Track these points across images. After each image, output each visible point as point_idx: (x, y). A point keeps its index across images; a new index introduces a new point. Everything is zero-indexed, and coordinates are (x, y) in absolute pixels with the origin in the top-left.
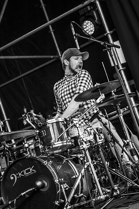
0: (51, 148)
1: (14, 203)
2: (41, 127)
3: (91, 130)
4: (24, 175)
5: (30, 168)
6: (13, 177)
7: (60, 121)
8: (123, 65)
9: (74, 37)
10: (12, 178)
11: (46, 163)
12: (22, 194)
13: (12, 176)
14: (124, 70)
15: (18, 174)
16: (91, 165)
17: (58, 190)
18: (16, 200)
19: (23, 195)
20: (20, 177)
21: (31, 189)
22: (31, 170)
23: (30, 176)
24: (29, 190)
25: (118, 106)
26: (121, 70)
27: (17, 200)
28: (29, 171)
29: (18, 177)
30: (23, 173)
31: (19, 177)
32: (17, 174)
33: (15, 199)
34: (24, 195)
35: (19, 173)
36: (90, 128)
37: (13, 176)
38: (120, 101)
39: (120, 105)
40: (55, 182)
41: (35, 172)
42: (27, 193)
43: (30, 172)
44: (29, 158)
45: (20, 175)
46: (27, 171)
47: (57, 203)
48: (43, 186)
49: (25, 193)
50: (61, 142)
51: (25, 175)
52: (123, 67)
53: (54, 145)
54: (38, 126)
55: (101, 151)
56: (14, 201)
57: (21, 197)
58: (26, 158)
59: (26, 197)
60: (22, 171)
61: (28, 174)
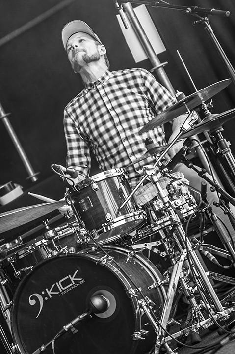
0: (105, 231)
1: (52, 347)
2: (79, 191)
3: (180, 185)
4: (59, 291)
5: (70, 276)
6: (34, 300)
7: (114, 175)
8: (161, 57)
10: (32, 303)
11: (105, 260)
12: (66, 328)
13: (31, 299)
14: (164, 67)
15: (45, 292)
16: (192, 253)
17: (137, 308)
18: (55, 342)
19: (66, 330)
20: (51, 297)
21: (81, 316)
22: (72, 279)
23: (72, 292)
24: (78, 319)
25: (219, 133)
26: (159, 68)
27: (55, 340)
28: (68, 282)
29: (46, 299)
30: (56, 289)
31: (48, 297)
32: (43, 293)
33: (53, 339)
34: (69, 329)
35: (47, 289)
36: (177, 182)
37: (34, 298)
41: (83, 282)
42: (74, 325)
43: (71, 284)
44: (68, 256)
45: (49, 293)
47: (138, 335)
48: (105, 307)
49: (71, 324)
50: (123, 217)
51: (61, 291)
52: (161, 63)
53: (114, 223)
54: (75, 189)
55: (216, 220)
56: (52, 343)
57: (65, 333)
58: (60, 256)
59: (74, 333)
60: (54, 285)
61: (68, 288)
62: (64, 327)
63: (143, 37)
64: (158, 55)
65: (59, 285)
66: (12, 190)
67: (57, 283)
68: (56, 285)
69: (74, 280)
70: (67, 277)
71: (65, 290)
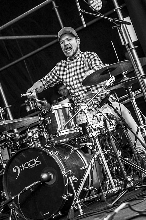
0: (57, 136)
1: (18, 198)
2: (45, 113)
3: (101, 116)
4: (28, 167)
7: (67, 106)
9: (80, 13)
10: (15, 171)
11: (52, 153)
12: (27, 188)
13: (14, 169)
15: (22, 166)
16: (101, 154)
17: (66, 183)
18: (20, 195)
19: (27, 189)
20: (24, 169)
21: (36, 183)
22: (35, 161)
23: (34, 168)
24: (34, 184)
25: (129, 89)
26: (133, 49)
30: (27, 165)
31: (23, 169)
32: (20, 166)
33: (19, 193)
34: (29, 189)
35: (22, 165)
36: (99, 114)
37: (16, 168)
38: (132, 83)
39: (132, 87)
40: (63, 174)
41: (40, 163)
42: (31, 187)
43: (35, 164)
44: (33, 148)
45: (23, 167)
46: (31, 163)
47: (65, 197)
48: (49, 179)
49: (29, 187)
50: (68, 130)
51: (29, 167)
52: (134, 46)
53: (60, 133)
54: (43, 112)
55: (112, 139)
56: (18, 196)
57: (26, 191)
58: (30, 148)
59: (31, 191)
60: (26, 163)
61: (33, 166)
62: (26, 188)
63: (127, 32)
64: (133, 42)
65: (28, 163)
66: (64, 99)
67: (28, 162)
68: (27, 163)
69: (36, 162)
70: (33, 160)
71: (31, 167)
